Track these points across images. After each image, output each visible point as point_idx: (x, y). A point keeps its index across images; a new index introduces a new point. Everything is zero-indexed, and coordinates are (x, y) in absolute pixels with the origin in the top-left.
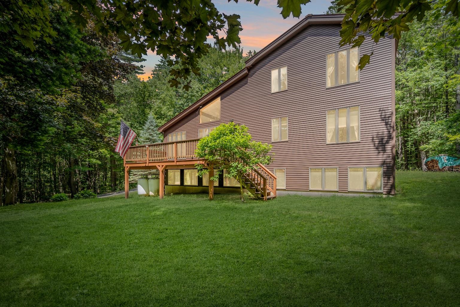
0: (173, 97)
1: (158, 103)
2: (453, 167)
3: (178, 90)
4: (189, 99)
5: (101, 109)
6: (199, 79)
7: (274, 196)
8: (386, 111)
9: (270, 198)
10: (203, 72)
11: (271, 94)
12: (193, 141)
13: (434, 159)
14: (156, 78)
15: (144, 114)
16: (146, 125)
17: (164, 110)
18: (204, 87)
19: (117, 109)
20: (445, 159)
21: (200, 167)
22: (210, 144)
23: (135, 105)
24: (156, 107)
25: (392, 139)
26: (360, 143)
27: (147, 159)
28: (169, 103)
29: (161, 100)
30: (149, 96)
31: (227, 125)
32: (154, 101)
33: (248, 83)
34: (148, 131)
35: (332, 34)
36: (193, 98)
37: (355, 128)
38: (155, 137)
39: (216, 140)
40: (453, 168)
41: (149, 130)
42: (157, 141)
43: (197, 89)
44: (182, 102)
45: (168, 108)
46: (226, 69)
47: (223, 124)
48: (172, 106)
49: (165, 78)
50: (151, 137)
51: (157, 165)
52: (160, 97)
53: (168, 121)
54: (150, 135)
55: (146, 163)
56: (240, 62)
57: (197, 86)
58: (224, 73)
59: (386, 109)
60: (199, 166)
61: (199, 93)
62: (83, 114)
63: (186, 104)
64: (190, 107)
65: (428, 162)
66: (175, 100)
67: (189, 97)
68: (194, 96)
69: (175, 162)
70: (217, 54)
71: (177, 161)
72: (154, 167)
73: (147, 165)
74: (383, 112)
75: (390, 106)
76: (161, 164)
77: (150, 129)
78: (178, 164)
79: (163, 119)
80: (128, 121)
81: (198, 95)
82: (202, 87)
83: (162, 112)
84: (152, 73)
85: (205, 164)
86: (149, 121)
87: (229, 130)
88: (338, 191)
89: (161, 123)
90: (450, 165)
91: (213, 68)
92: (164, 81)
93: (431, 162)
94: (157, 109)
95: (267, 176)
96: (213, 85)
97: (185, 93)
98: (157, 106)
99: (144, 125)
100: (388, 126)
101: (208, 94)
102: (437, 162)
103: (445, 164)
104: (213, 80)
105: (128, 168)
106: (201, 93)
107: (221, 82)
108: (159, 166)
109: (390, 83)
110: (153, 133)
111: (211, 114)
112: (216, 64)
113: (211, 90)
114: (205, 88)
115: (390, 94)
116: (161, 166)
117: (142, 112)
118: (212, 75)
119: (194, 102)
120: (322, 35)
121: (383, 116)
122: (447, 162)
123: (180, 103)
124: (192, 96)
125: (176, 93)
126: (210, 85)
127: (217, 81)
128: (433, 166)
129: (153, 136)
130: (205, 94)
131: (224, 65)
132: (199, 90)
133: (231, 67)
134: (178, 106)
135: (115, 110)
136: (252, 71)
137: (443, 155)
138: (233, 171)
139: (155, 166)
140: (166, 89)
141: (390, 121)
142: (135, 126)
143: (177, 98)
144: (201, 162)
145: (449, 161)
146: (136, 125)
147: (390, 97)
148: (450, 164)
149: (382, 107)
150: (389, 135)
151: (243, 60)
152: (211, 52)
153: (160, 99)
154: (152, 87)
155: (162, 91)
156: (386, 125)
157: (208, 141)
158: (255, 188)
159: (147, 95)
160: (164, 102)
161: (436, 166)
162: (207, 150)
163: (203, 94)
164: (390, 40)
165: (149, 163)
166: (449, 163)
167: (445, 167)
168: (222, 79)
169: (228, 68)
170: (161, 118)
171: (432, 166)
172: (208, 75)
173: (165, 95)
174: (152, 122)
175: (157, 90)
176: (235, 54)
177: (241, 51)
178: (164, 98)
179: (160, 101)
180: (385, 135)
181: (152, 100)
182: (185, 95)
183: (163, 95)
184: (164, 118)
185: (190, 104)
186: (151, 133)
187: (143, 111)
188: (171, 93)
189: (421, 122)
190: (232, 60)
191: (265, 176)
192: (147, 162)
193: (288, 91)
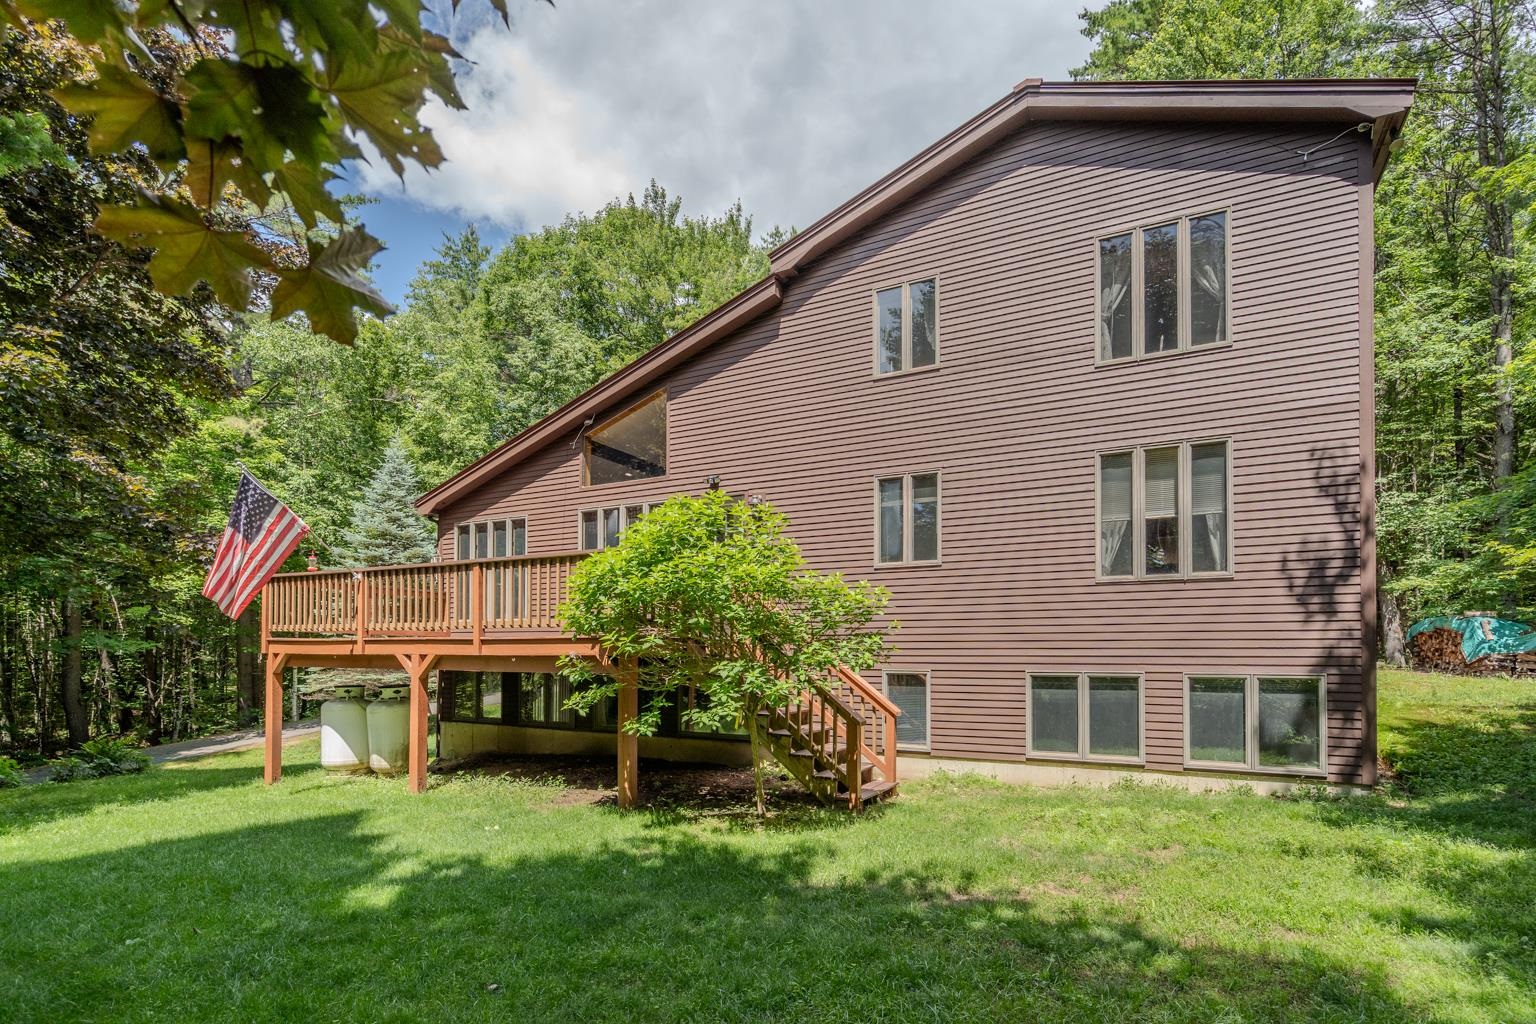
0: (488, 382)
1: (426, 402)
2: (1515, 656)
3: (507, 356)
4: (547, 389)
5: (171, 419)
6: (586, 320)
7: (887, 786)
8: (1340, 462)
9: (875, 798)
10: (602, 296)
11: (874, 381)
12: (552, 561)
13: (1446, 627)
14: (421, 310)
15: (373, 442)
16: (375, 484)
17: (452, 426)
18: (603, 349)
19: (261, 420)
20: (1488, 627)
21: (582, 675)
22: (623, 585)
23: (338, 405)
24: (419, 414)
25: (1363, 566)
26: (1232, 580)
27: (360, 628)
28: (469, 404)
29: (439, 391)
30: (396, 374)
31: (696, 505)
32: (414, 393)
33: (781, 338)
34: (382, 506)
35: (1121, 158)
36: (564, 387)
37: (1210, 523)
38: (410, 529)
39: (649, 565)
40: (1514, 662)
41: (387, 504)
42: (416, 545)
43: (580, 357)
44: (521, 401)
45: (468, 421)
46: (687, 287)
47: (681, 497)
48: (481, 414)
49: (456, 311)
50: (393, 529)
51: (398, 651)
52: (437, 379)
53: (466, 470)
54: (393, 520)
55: (354, 642)
56: (739, 266)
57: (578, 345)
58: (681, 301)
59: (1338, 452)
60: (574, 665)
61: (587, 371)
62: (73, 441)
63: (534, 410)
64: (547, 420)
65: (1422, 634)
66: (494, 392)
67: (548, 382)
68: (566, 380)
69: (476, 642)
70: (656, 232)
71: (483, 642)
72: (390, 663)
73: (358, 650)
74: (1326, 463)
75: (1355, 442)
76: (416, 650)
77: (390, 497)
78: (487, 651)
79: (450, 461)
80: (309, 465)
81: (583, 376)
82: (596, 348)
83: (445, 436)
84: (409, 291)
85: (602, 656)
86: (388, 467)
87: (707, 524)
88: (1143, 767)
89: (437, 474)
90: (1504, 651)
91: (640, 281)
92: (451, 324)
93: (1431, 637)
94: (425, 425)
95: (857, 706)
96: (639, 344)
97: (533, 369)
98: (423, 414)
99: (368, 484)
100: (1347, 518)
101: (619, 375)
102: (1456, 638)
103: (1486, 645)
104: (638, 326)
105: (279, 658)
106: (593, 370)
107: (671, 334)
108: (409, 657)
109: (1355, 353)
110: (401, 514)
111: (629, 448)
112: (651, 268)
113: (631, 358)
114: (609, 351)
115: (1356, 397)
116: (416, 658)
117: (364, 432)
118: (638, 309)
119: (568, 400)
120: (1083, 161)
121: (1325, 482)
122: (1495, 638)
123: (514, 404)
124: (559, 380)
125: (500, 366)
126: (627, 343)
127: (656, 328)
128: (1440, 651)
129: (402, 526)
130: (609, 374)
131: (682, 275)
132: (587, 358)
133: (705, 282)
134: (505, 414)
135: (254, 421)
136: (797, 293)
137: (1478, 613)
138: (724, 699)
139: (392, 658)
140: (459, 353)
141: (1353, 498)
142: (337, 486)
143: (503, 385)
144: (586, 649)
145: (1501, 637)
146: (338, 481)
147: (1356, 406)
148: (1506, 646)
149: (1320, 445)
150: (1349, 553)
151: (750, 261)
152: (633, 224)
153: (438, 386)
154: (405, 341)
155: (444, 357)
156: (1339, 514)
157: (612, 570)
158: (811, 758)
159: (385, 372)
160: (452, 398)
161: (1453, 652)
162: (610, 607)
163: (600, 374)
164: (1354, 188)
165: (366, 642)
166: (1503, 640)
167: (1487, 657)
168: (672, 324)
169: (697, 285)
170: (439, 456)
171: (1437, 650)
172: (621, 310)
173: (454, 374)
174: (400, 472)
175: (425, 356)
176: (725, 235)
177: (743, 225)
178: (453, 385)
179: (435, 394)
180: (1330, 554)
181: (404, 389)
182: (533, 374)
183: (450, 375)
184: (450, 458)
185: (553, 410)
186: (395, 514)
187: (370, 431)
188: (478, 368)
189: (1384, 494)
190: (711, 258)
191: (851, 703)
192: (359, 638)
193: (942, 372)
